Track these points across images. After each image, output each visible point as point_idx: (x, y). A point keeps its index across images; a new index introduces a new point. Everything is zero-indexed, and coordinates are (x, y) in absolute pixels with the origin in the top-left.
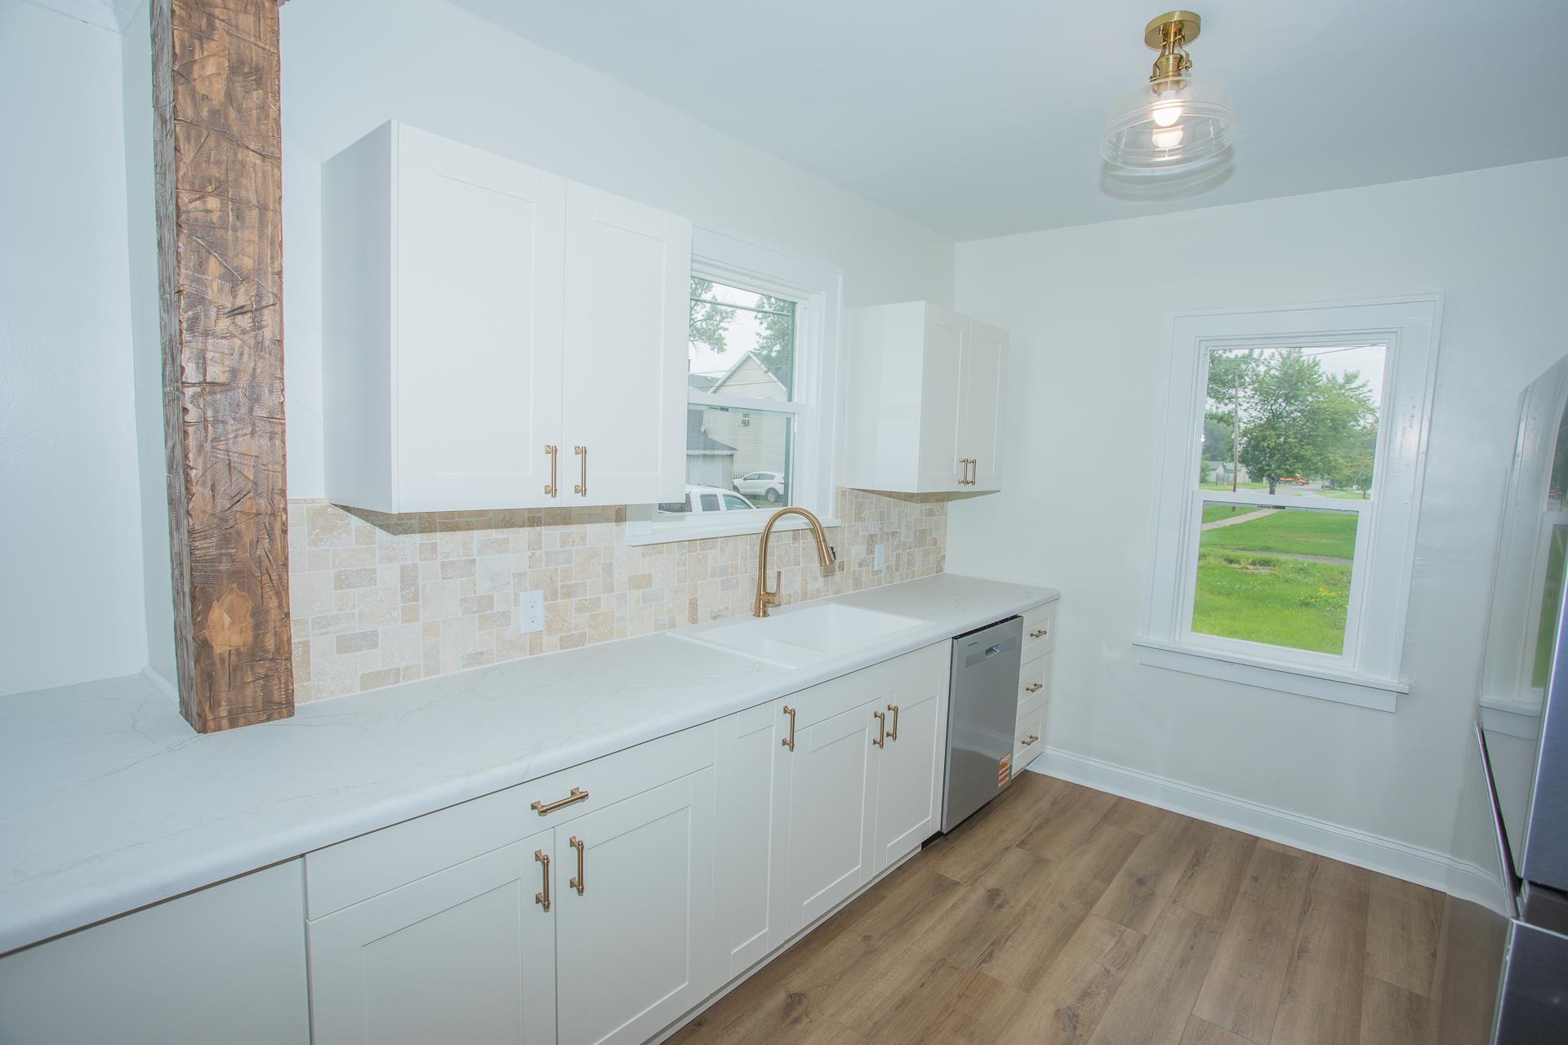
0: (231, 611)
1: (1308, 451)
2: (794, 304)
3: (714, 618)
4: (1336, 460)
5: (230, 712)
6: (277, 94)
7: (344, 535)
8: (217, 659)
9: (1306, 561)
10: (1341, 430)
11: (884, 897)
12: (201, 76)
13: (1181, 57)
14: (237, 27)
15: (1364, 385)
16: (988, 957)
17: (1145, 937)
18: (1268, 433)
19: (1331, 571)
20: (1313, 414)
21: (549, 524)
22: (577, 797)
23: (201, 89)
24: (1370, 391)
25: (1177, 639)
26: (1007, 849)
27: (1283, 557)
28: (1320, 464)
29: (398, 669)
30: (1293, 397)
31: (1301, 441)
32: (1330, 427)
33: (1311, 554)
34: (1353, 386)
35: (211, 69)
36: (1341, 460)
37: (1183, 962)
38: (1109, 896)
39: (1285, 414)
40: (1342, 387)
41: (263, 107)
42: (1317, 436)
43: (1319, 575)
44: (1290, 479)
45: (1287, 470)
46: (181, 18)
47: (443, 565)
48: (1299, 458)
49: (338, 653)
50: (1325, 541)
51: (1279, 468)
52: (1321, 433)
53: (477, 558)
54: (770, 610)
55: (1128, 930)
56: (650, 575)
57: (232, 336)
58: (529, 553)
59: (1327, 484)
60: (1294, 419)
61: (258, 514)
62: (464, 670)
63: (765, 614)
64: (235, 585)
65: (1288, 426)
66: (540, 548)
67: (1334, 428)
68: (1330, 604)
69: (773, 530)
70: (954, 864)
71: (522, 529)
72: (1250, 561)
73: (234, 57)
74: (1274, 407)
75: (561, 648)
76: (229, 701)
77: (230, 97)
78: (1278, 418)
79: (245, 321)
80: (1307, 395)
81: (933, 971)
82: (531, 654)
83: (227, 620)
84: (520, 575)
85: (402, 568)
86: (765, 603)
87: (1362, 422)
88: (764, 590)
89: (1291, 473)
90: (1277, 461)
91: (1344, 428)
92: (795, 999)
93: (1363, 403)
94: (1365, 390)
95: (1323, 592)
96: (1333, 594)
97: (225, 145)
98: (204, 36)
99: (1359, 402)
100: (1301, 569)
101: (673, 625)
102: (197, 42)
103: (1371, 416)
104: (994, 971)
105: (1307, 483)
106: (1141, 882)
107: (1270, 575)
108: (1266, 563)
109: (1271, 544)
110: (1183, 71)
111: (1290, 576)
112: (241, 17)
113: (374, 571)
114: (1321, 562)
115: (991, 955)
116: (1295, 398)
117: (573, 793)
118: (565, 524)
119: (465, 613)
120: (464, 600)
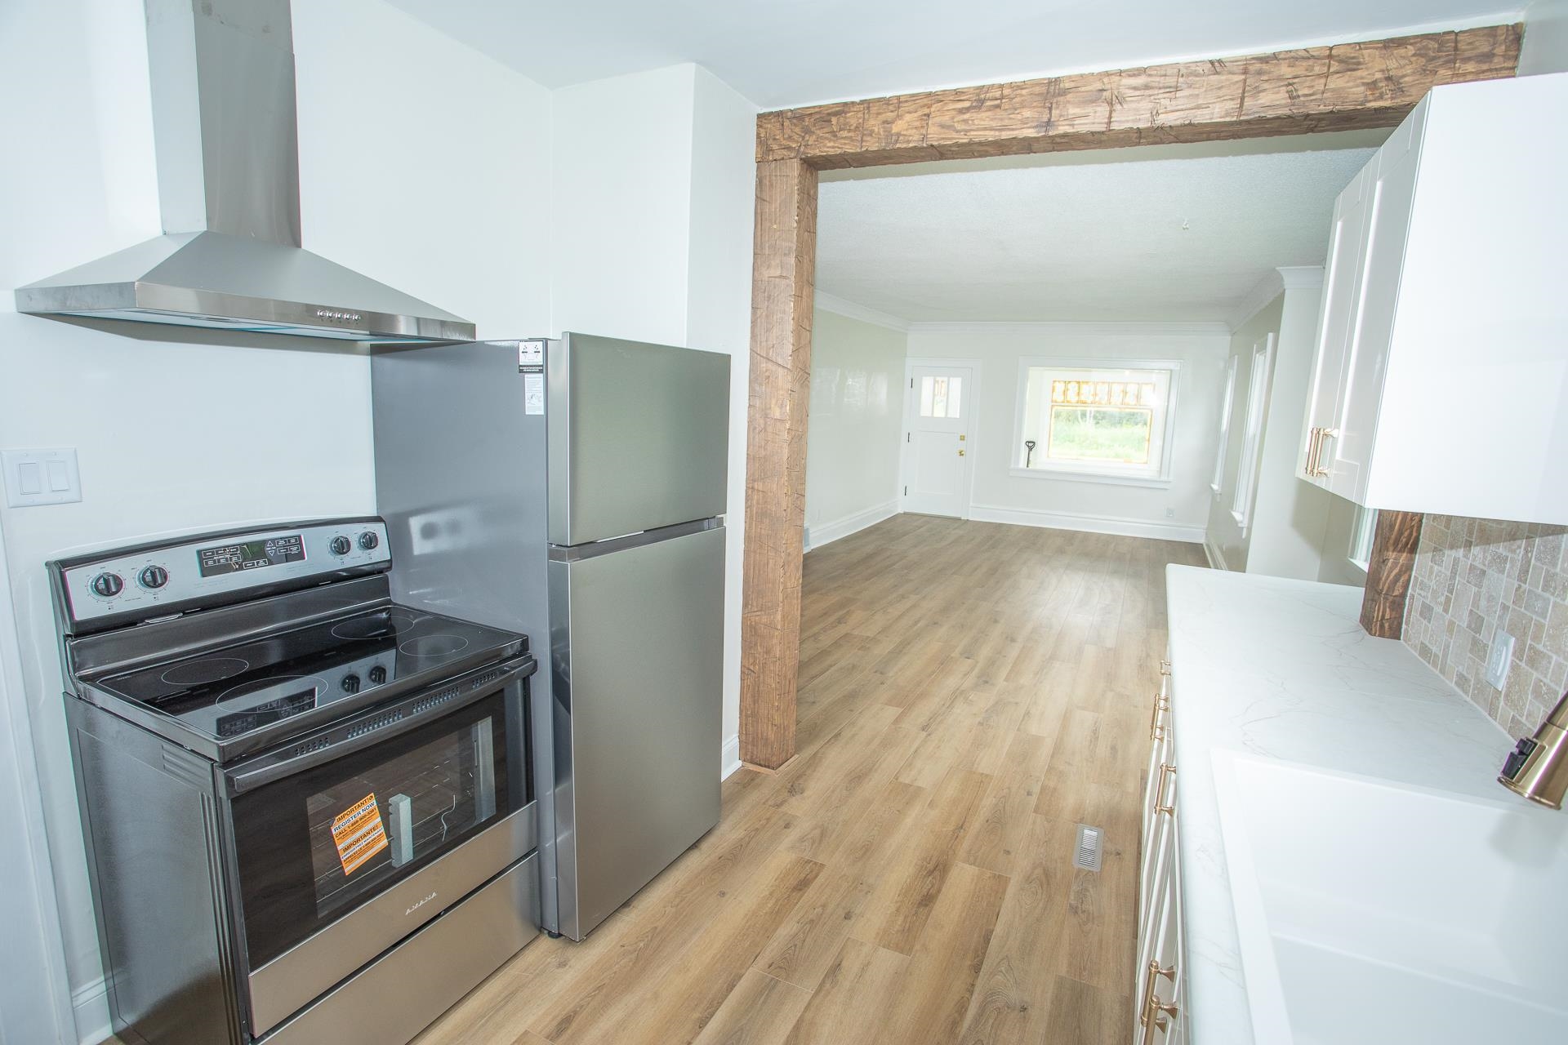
47: (1471, 567)
53: (1487, 571)
85: (1454, 559)
119: (1469, 626)
120: (1471, 610)
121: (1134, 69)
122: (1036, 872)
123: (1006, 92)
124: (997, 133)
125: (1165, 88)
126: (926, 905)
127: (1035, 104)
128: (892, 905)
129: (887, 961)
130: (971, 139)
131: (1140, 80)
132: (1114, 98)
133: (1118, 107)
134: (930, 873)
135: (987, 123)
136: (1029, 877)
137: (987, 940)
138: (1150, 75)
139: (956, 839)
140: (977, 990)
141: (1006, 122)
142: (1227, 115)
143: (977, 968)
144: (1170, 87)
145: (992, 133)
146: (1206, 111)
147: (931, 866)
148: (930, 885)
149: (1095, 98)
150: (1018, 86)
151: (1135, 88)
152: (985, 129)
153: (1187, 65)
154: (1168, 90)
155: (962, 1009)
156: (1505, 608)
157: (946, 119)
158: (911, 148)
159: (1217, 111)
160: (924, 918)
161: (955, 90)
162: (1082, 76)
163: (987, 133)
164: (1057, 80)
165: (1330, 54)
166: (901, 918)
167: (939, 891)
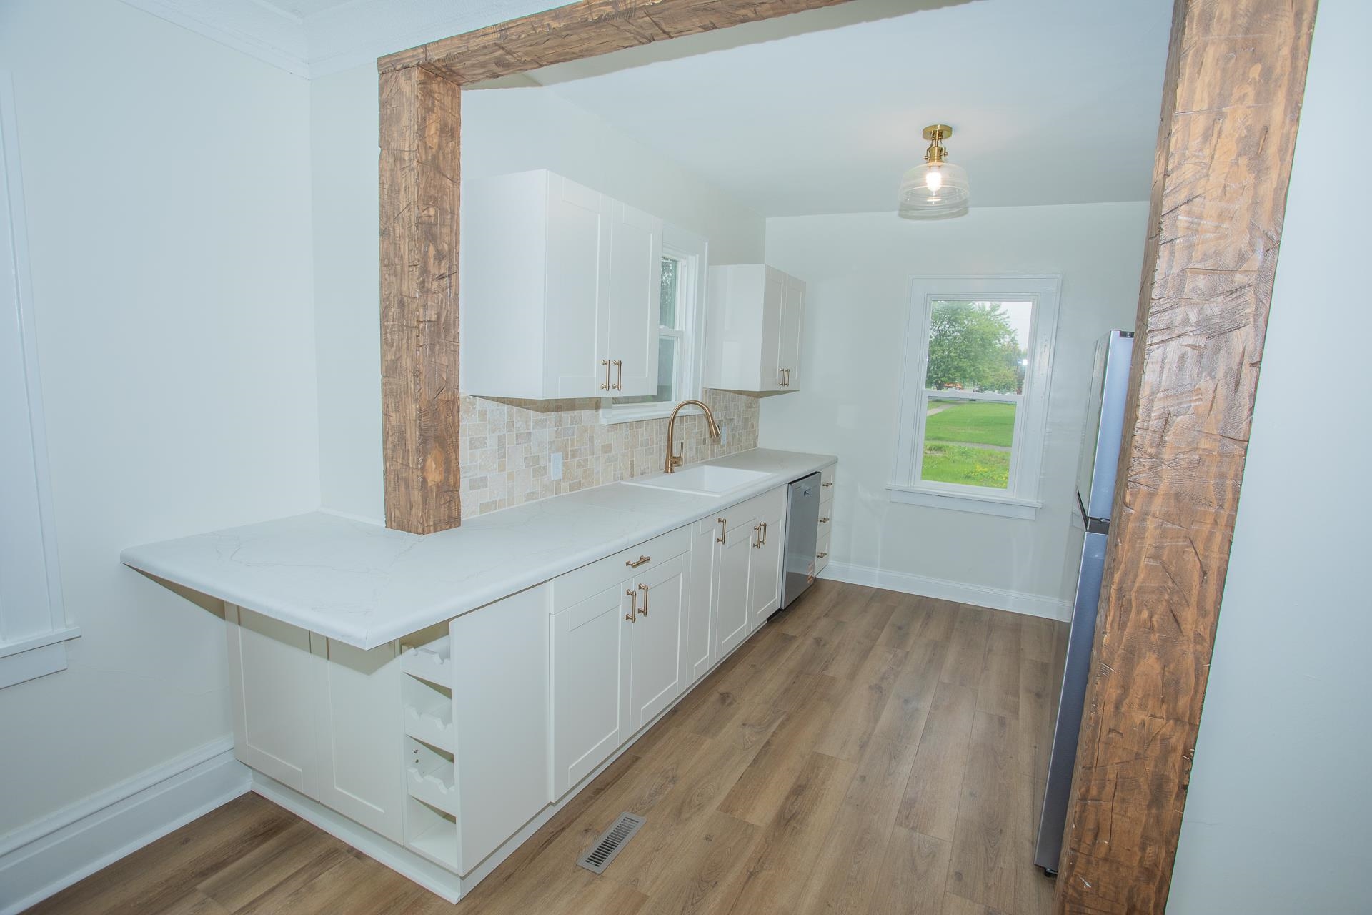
0: (435, 460)
1: (964, 364)
2: (676, 262)
3: (642, 474)
4: (984, 371)
5: (434, 524)
6: (459, 142)
7: (473, 416)
8: (429, 489)
9: (967, 447)
10: (988, 347)
11: (754, 647)
12: (428, 135)
13: (942, 149)
14: (444, 105)
15: (1004, 313)
16: (827, 667)
17: (908, 652)
18: (936, 348)
19: (983, 453)
20: (967, 334)
21: (565, 410)
22: (644, 560)
23: (429, 144)
24: (1008, 317)
25: (912, 484)
26: (818, 618)
27: (950, 444)
28: (973, 373)
29: (496, 501)
30: (954, 320)
31: (959, 355)
32: (981, 345)
33: (969, 442)
34: (997, 313)
35: (433, 131)
36: (988, 371)
37: (930, 661)
38: (883, 637)
39: (948, 334)
40: (989, 313)
41: (453, 152)
42: (971, 351)
43: (975, 456)
44: (952, 385)
45: (949, 378)
46: (421, 100)
47: (517, 435)
48: (958, 368)
49: (471, 489)
50: (978, 432)
51: (944, 376)
52: (973, 349)
53: (532, 431)
54: (675, 468)
55: (898, 650)
56: (611, 445)
57: (439, 292)
58: (555, 429)
59: (977, 389)
60: (955, 338)
61: (448, 401)
62: (526, 503)
63: (672, 471)
64: (437, 445)
65: (952, 343)
66: (561, 426)
67: (983, 346)
68: (984, 476)
69: (677, 415)
70: (790, 627)
71: (553, 413)
72: (928, 448)
73: (442, 122)
74: (940, 328)
75: (570, 491)
76: (434, 515)
77: (440, 146)
78: (943, 336)
79: (445, 282)
80: (964, 319)
81: (797, 676)
82: (556, 494)
83: (434, 466)
84: (551, 443)
85: (499, 437)
86: (673, 463)
87: (1002, 341)
88: (671, 455)
89: (952, 381)
90: (942, 371)
91: (990, 345)
92: (724, 697)
93: (1003, 327)
94: (1005, 316)
95: (979, 468)
96: (986, 469)
97: (438, 176)
98: (429, 110)
99: (1000, 325)
100: (963, 453)
101: (622, 479)
102: (427, 114)
103: (1008, 336)
104: (831, 672)
105: (963, 389)
106: (900, 628)
107: (943, 457)
108: (939, 449)
109: (940, 435)
110: (943, 157)
111: (956, 457)
112: (446, 97)
113: (486, 438)
114: (977, 447)
115: (827, 666)
116: (956, 320)
117: (641, 558)
118: (572, 410)
122: (688, 816)
126: (800, 786)
128: (829, 787)
129: (829, 749)
134: (793, 817)
136: (699, 809)
137: (755, 761)
139: (761, 857)
140: (770, 734)
143: (768, 744)
147: (793, 823)
148: (795, 804)
155: (782, 726)
160: (802, 776)
166: (821, 775)
167: (787, 799)
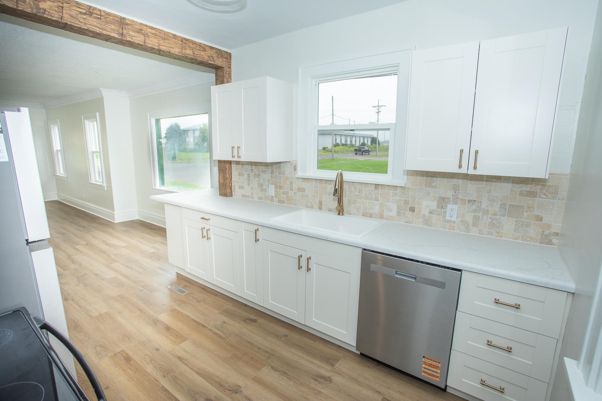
0: (221, 176)
8: (220, 184)
16: (276, 370)
47: (254, 174)
49: (239, 189)
53: (260, 174)
56: (305, 188)
58: (271, 175)
64: (222, 172)
75: (278, 202)
76: (221, 191)
81: (266, 352)
85: (248, 174)
88: (340, 205)
113: (244, 173)
119: (258, 187)
120: (258, 183)
121: (152, 27)
123: (103, 14)
124: (101, 30)
125: (162, 37)
127: (116, 24)
130: (88, 28)
131: (153, 31)
132: (146, 34)
133: (147, 38)
135: (95, 24)
138: (156, 31)
141: (104, 27)
142: (179, 53)
143: (204, 327)
144: (163, 38)
145: (98, 29)
146: (173, 50)
149: (140, 31)
150: (108, 14)
151: (152, 34)
152: (95, 26)
153: (167, 33)
154: (162, 38)
156: (269, 180)
157: (73, 13)
158: (53, 20)
159: (176, 51)
161: (76, 1)
162: (133, 21)
163: (96, 28)
164: (124, 19)
165: (200, 45)
